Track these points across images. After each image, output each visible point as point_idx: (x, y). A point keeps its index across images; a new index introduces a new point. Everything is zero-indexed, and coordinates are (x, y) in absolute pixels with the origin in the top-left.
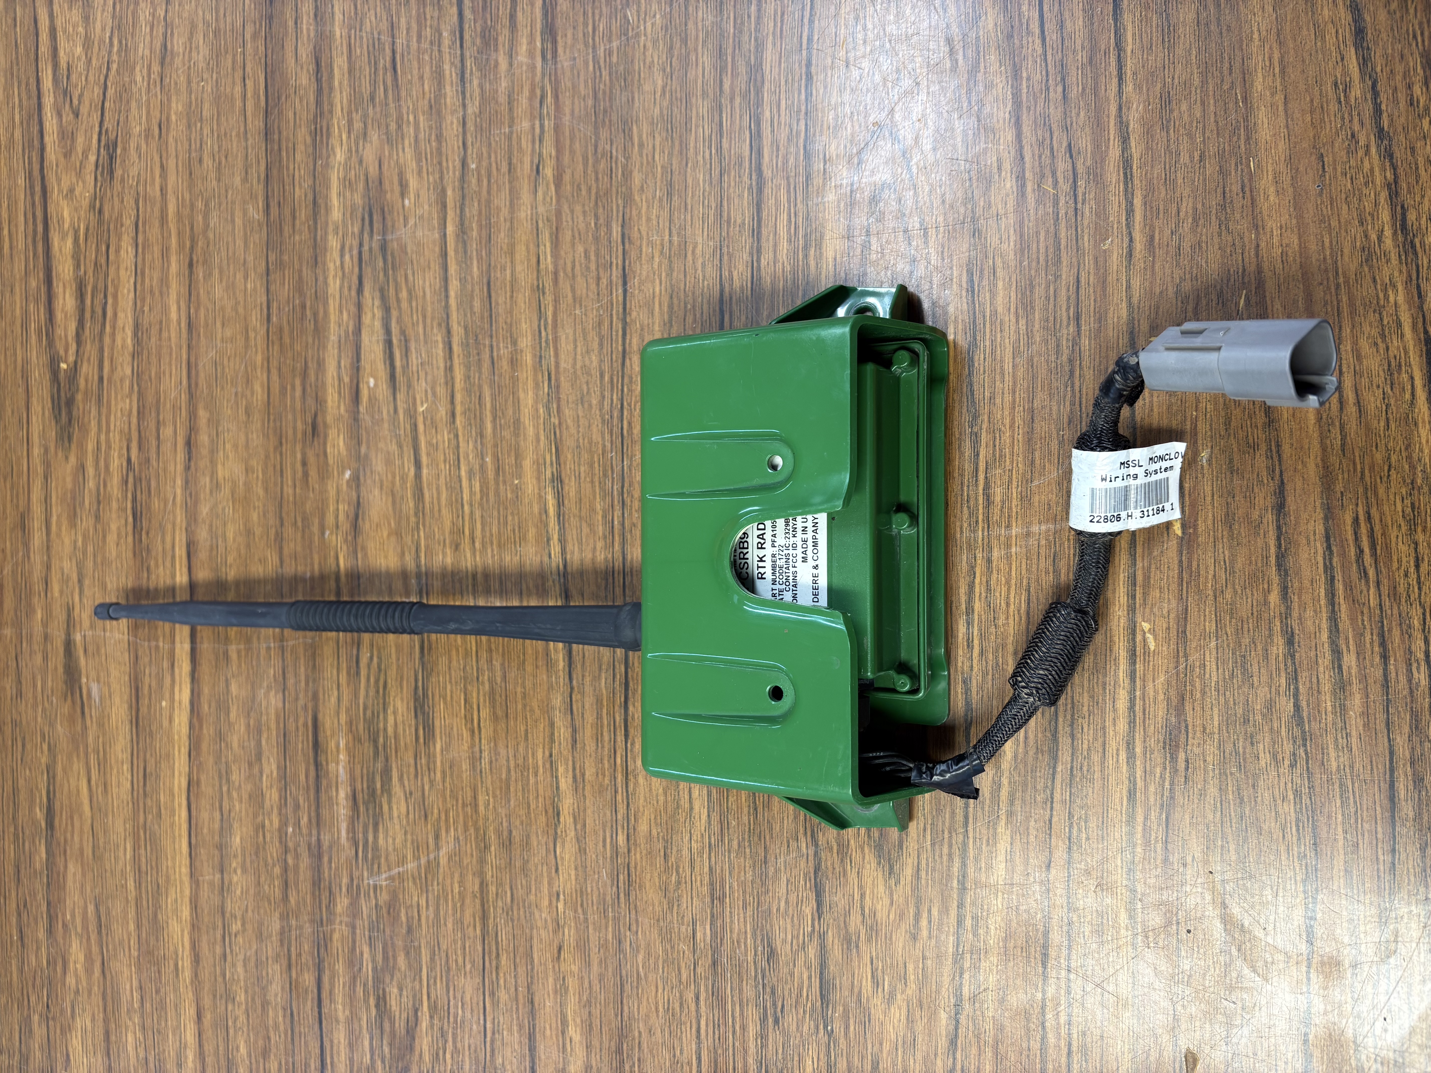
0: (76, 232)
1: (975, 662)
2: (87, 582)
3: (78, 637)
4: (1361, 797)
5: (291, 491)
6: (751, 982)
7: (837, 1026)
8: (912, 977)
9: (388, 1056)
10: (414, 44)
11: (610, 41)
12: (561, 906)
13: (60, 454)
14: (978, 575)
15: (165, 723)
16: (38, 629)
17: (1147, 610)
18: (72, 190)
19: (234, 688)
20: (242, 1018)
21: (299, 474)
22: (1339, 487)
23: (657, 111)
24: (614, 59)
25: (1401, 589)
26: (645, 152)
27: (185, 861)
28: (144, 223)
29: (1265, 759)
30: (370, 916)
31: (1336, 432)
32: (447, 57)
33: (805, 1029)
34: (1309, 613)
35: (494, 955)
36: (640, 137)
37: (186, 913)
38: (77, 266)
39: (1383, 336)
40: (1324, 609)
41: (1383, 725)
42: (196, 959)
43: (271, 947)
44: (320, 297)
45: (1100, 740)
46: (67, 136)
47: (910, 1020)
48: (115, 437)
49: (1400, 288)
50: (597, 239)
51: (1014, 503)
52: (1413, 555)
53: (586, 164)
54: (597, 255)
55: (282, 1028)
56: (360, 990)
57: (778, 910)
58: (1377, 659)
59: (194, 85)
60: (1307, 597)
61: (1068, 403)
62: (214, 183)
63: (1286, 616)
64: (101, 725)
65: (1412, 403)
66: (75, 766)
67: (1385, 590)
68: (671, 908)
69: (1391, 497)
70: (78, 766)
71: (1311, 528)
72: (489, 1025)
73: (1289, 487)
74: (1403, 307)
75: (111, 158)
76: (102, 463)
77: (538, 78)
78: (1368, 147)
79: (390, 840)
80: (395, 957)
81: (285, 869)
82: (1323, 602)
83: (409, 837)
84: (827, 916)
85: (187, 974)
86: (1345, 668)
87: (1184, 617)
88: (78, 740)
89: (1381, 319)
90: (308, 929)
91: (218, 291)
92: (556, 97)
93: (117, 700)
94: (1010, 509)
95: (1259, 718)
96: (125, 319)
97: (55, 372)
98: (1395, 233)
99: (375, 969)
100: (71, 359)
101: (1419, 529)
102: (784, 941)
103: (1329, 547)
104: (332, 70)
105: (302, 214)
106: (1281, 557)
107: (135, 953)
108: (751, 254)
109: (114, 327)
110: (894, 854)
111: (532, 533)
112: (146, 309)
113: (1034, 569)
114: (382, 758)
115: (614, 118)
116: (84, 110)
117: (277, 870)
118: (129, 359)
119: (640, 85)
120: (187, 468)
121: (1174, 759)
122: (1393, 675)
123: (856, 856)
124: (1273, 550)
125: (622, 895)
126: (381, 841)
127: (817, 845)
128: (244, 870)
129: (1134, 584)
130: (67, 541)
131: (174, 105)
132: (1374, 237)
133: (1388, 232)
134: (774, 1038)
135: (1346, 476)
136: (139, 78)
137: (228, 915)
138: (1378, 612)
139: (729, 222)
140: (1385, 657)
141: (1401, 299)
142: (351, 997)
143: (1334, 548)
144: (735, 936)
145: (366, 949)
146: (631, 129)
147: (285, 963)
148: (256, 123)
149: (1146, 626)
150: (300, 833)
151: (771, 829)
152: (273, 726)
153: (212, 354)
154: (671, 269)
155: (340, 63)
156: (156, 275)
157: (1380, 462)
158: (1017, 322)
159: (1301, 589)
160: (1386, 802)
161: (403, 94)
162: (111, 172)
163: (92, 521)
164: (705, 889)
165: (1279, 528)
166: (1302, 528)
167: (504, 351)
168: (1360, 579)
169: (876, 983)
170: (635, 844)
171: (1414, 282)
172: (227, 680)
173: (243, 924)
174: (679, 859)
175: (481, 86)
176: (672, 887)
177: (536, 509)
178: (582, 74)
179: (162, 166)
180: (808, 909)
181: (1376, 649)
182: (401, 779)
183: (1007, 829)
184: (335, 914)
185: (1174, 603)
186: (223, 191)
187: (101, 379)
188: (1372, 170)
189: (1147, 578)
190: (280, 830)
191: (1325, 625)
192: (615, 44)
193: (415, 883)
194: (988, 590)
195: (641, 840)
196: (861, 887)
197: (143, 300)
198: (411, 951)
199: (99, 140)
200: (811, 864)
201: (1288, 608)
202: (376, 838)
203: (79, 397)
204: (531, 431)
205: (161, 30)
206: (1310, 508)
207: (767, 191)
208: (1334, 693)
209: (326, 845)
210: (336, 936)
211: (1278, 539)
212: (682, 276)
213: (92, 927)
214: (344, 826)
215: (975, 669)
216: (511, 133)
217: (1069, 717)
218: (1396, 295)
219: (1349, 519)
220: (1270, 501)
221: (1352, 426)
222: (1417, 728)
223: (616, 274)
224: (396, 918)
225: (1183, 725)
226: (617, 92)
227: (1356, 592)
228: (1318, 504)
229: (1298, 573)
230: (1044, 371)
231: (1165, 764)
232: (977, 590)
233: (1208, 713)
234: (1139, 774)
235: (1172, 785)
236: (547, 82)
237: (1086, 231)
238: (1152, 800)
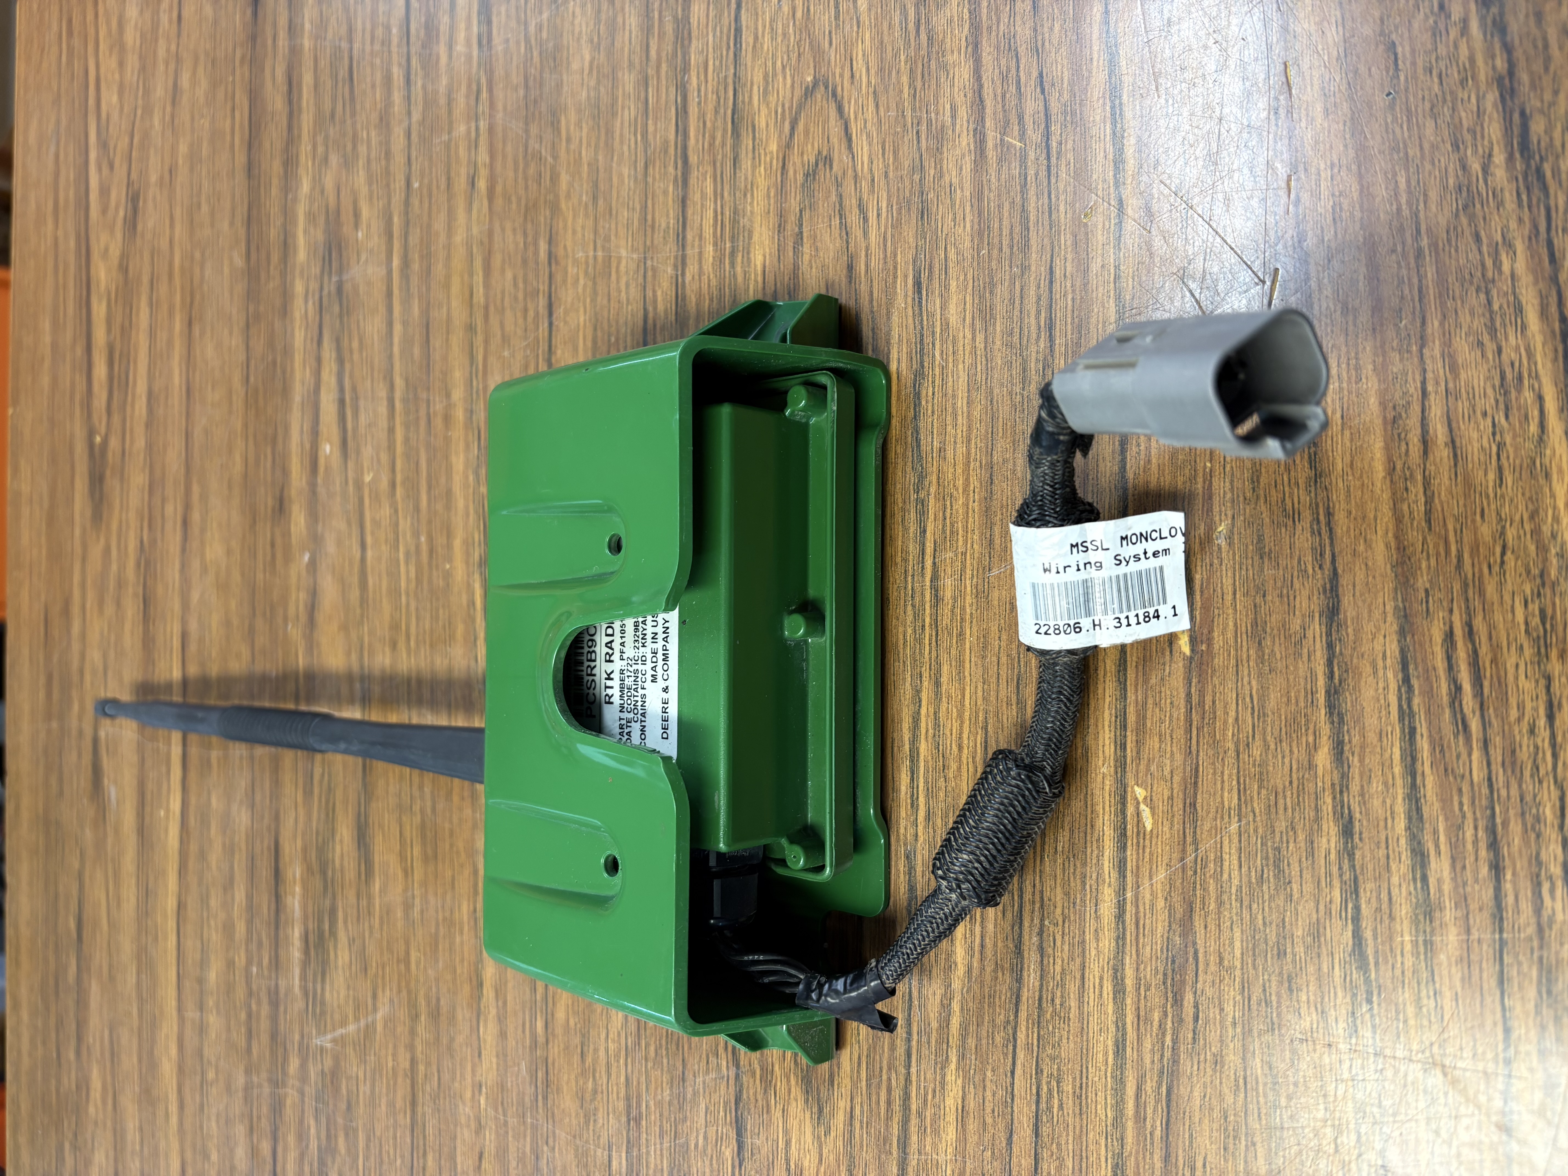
0: (109, 294)
1: (920, 828)
2: (110, 674)
5: (261, 576)
10: (368, 48)
11: (541, 13)
12: (482, 1102)
13: (94, 535)
14: (924, 703)
15: (163, 835)
16: (75, 723)
17: (1142, 767)
18: (107, 250)
19: (214, 801)
21: (269, 558)
22: (1422, 582)
23: (584, 94)
24: (545, 35)
25: (1524, 754)
26: (572, 147)
27: (176, 992)
28: (158, 278)
30: (316, 1084)
31: (1417, 491)
32: (395, 57)
34: (1376, 786)
35: (421, 1152)
36: (568, 129)
37: (174, 1051)
38: (109, 331)
39: (1492, 331)
40: (1399, 782)
42: (182, 1105)
43: (237, 1105)
44: (288, 351)
45: (1078, 961)
46: (105, 193)
48: (132, 516)
49: (1520, 248)
50: (525, 262)
51: (969, 600)
52: (1543, 697)
53: (516, 170)
54: (525, 282)
56: (307, 1169)
57: (696, 1146)
58: (1484, 870)
59: (196, 124)
60: (1372, 761)
62: (209, 229)
63: (1341, 787)
64: (116, 832)
65: (1541, 440)
66: (98, 876)
67: (1497, 755)
68: (587, 1123)
69: (1507, 598)
70: (100, 877)
71: (1378, 648)
73: (1345, 581)
74: (1525, 280)
75: (134, 211)
76: (122, 544)
77: (474, 70)
78: (1465, 21)
79: (335, 995)
80: (336, 1137)
81: (249, 1016)
82: (1397, 770)
83: (351, 993)
84: (748, 1165)
85: (174, 1120)
86: (1432, 881)
87: (1193, 781)
88: (100, 848)
89: (1489, 302)
90: (267, 1089)
91: (210, 351)
92: (490, 90)
93: (130, 805)
94: (963, 609)
95: (1300, 949)
96: (142, 386)
97: (91, 445)
98: (1510, 157)
99: (320, 1148)
100: (103, 431)
103: (1406, 680)
104: (301, 88)
105: (275, 258)
106: (1333, 693)
107: (137, 1089)
108: (675, 267)
109: (134, 396)
110: (824, 1092)
112: (157, 374)
113: (993, 699)
114: (329, 895)
115: (544, 109)
116: (117, 162)
117: (243, 1016)
118: (144, 429)
119: (568, 63)
120: (183, 550)
121: (1178, 1002)
122: (1510, 899)
123: (781, 1088)
124: (1321, 682)
125: (540, 1097)
126: (327, 994)
127: (738, 1066)
128: (218, 1012)
129: (1124, 727)
130: (97, 629)
131: (181, 148)
132: (1476, 166)
133: (1499, 156)
135: (1433, 562)
136: (156, 122)
137: (205, 1060)
138: (1485, 791)
139: (653, 227)
140: (1497, 868)
141: (1521, 265)
143: (1415, 682)
145: (312, 1122)
146: (559, 122)
147: (248, 1125)
148: (241, 158)
149: (1140, 793)
150: (262, 975)
152: (243, 847)
153: (204, 421)
154: (595, 293)
155: (308, 79)
156: (165, 336)
157: (1488, 539)
158: (974, 338)
159: (1363, 747)
161: (358, 107)
162: (135, 227)
163: (114, 608)
164: (621, 1105)
165: (1330, 646)
166: (1365, 648)
167: (438, 407)
168: (1456, 736)
170: (554, 1035)
172: (209, 791)
173: (217, 1074)
174: (595, 1060)
175: (424, 87)
176: (588, 1097)
177: (464, 602)
178: (514, 58)
179: (171, 217)
180: (729, 1152)
181: (1483, 853)
182: (345, 922)
183: (958, 1076)
184: (288, 1076)
185: (1179, 760)
186: (215, 238)
187: (124, 452)
188: (1472, 59)
189: (1142, 718)
190: (246, 969)
191: (1400, 808)
192: (545, 16)
193: (355, 1050)
194: (937, 725)
195: (559, 1031)
196: (786, 1132)
197: (155, 364)
198: (350, 1132)
199: (127, 192)
200: (732, 1089)
201: (1345, 777)
202: (323, 989)
203: (108, 473)
204: (461, 503)
205: (174, 66)
206: (1377, 614)
207: (693, 181)
208: (1415, 921)
209: (282, 991)
210: (289, 1102)
211: (1330, 663)
212: (605, 302)
214: (297, 971)
215: (921, 839)
216: (450, 140)
217: (1036, 921)
218: (1514, 260)
219: (1437, 634)
220: (1317, 603)
221: (1443, 481)
222: (1549, 992)
223: (542, 303)
224: (337, 1090)
225: (1191, 951)
226: (546, 75)
227: (1450, 756)
228: (1389, 608)
229: (1359, 720)
230: (1007, 409)
231: (1165, 1006)
232: (923, 725)
233: (1226, 934)
234: (1130, 1018)
235: (1175, 1041)
236: (482, 73)
237: (1062, 197)
238: (1148, 1061)
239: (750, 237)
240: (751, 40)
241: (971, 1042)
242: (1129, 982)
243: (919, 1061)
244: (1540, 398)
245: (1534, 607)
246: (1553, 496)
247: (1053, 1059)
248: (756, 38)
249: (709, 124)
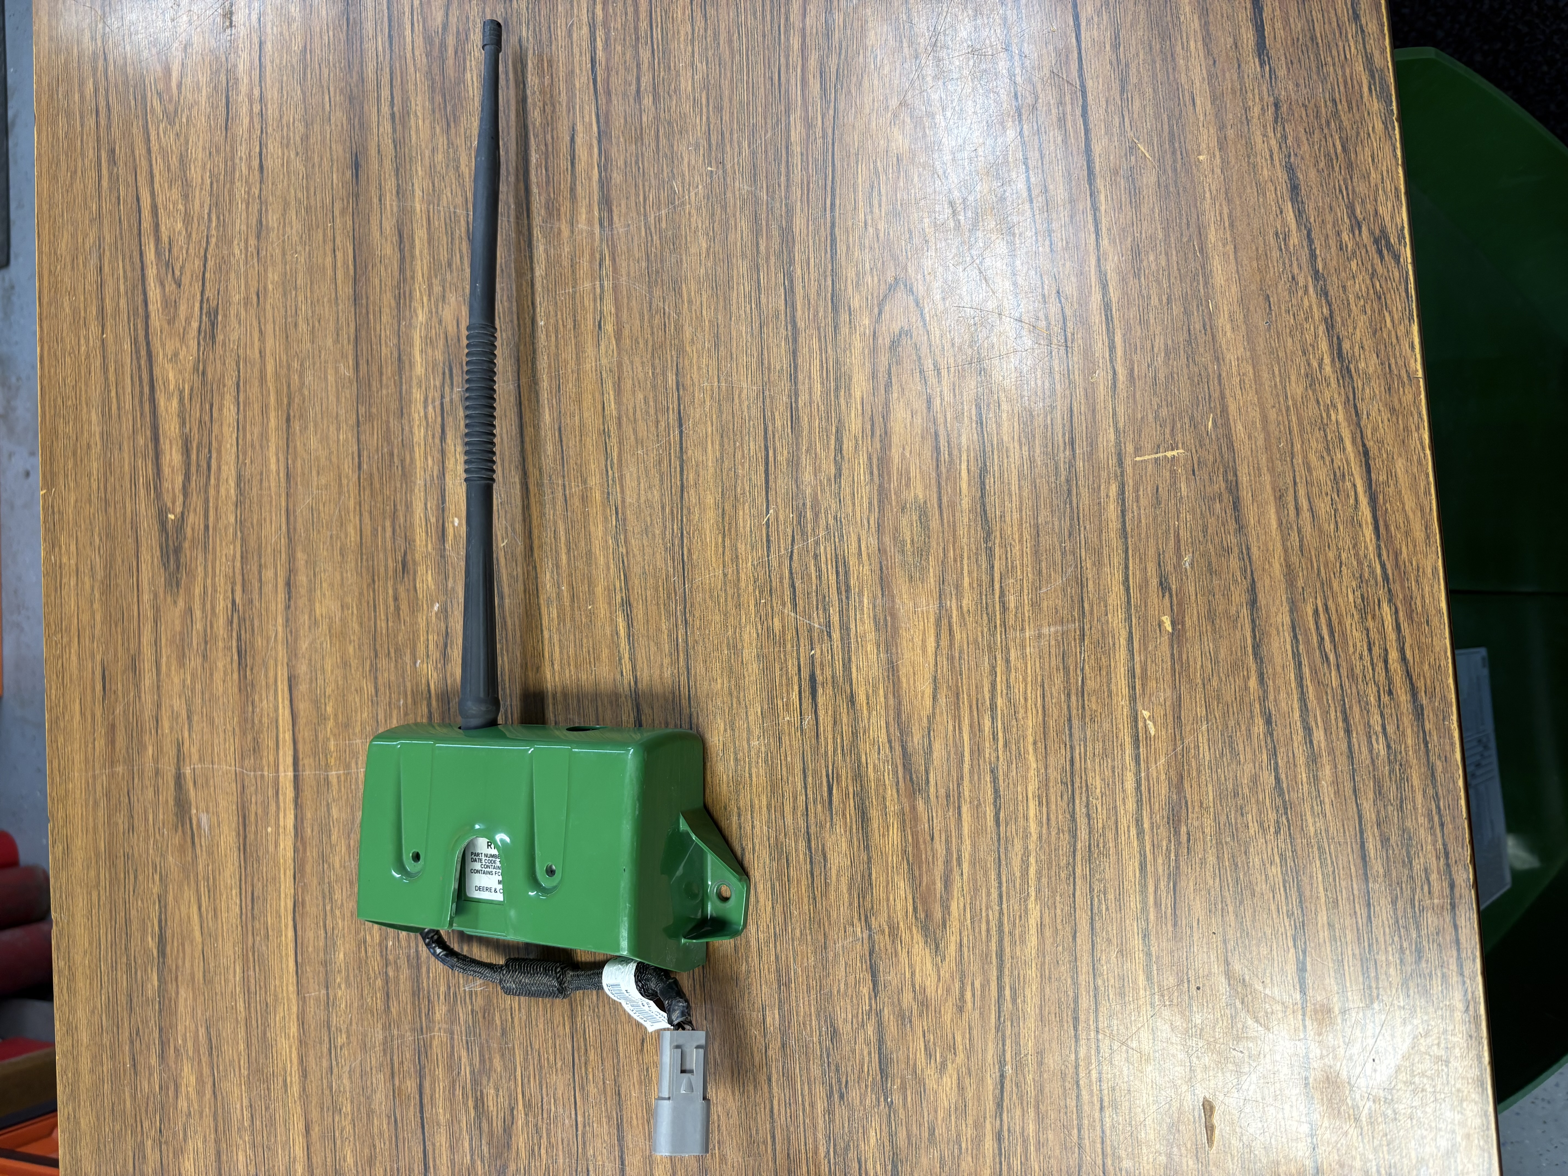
0: (181, 392)
1: (1000, 752)
2: (195, 718)
3: (188, 771)
4: (1337, 857)
5: (384, 625)
6: (818, 1061)
7: (897, 1098)
8: (961, 1047)
9: (487, 1155)
11: (659, 210)
13: (169, 599)
14: (999, 674)
15: (271, 848)
16: (149, 765)
17: (1146, 699)
18: (176, 355)
19: (335, 812)
20: (349, 1128)
21: (392, 609)
22: (1300, 583)
23: (703, 271)
24: (664, 225)
25: (1358, 671)
26: (694, 308)
27: (292, 979)
28: (245, 383)
29: (1253, 828)
30: (466, 1022)
31: (1294, 535)
33: (868, 1102)
34: (1283, 695)
35: (583, 1051)
36: (689, 294)
37: (293, 1030)
38: (183, 424)
39: (1328, 450)
40: (1295, 691)
41: (1351, 792)
42: (304, 1074)
43: (375, 1058)
44: (407, 445)
45: (1113, 819)
46: (170, 305)
47: (961, 1088)
48: (220, 581)
49: (1340, 407)
50: (654, 387)
51: (1026, 608)
52: (1366, 640)
53: (642, 319)
54: (655, 401)
55: (386, 1135)
56: (459, 1092)
57: (839, 991)
58: (1342, 733)
59: (288, 258)
60: (1280, 682)
61: (1067, 519)
62: (309, 344)
63: (1264, 699)
64: (210, 853)
65: (1356, 507)
66: (186, 895)
67: (1344, 673)
68: (742, 996)
69: (1344, 589)
70: (189, 894)
71: (1279, 620)
72: (580, 1119)
73: (1259, 585)
74: (1344, 424)
75: (213, 324)
76: (208, 606)
77: (597, 243)
78: (1306, 287)
80: (491, 1059)
81: (387, 982)
82: (1293, 685)
84: (882, 994)
85: (295, 1089)
86: (1315, 742)
87: (1178, 704)
88: (188, 870)
89: (1326, 436)
90: (409, 1037)
91: (313, 443)
92: (614, 260)
93: (225, 828)
94: (1023, 614)
95: (1246, 791)
96: (229, 471)
97: (163, 523)
98: (1333, 361)
99: (473, 1072)
100: (178, 510)
101: (1369, 617)
102: (845, 1020)
103: (1295, 636)
104: (413, 241)
105: (388, 371)
106: (1256, 647)
107: (245, 1072)
108: (790, 396)
109: (218, 479)
110: (939, 934)
111: (605, 654)
112: (248, 461)
113: (1047, 666)
115: (665, 278)
116: (186, 280)
117: (379, 982)
118: (232, 507)
119: (687, 248)
120: (288, 607)
121: (1177, 833)
122: (1356, 747)
123: (905, 936)
124: (1249, 641)
127: (870, 929)
128: (348, 985)
129: (1134, 677)
130: (176, 680)
131: (270, 275)
132: (1315, 364)
133: (1327, 360)
134: (840, 1112)
135: (1305, 573)
136: (237, 251)
137: (333, 1029)
138: (1339, 691)
139: (769, 368)
140: (1348, 731)
141: (1341, 417)
142: (451, 1098)
143: (1299, 637)
144: (801, 1019)
145: (464, 1054)
146: (680, 288)
147: (388, 1072)
148: (345, 290)
149: (1146, 714)
150: (400, 946)
151: (829, 917)
153: (308, 500)
154: (721, 411)
155: (420, 234)
156: (256, 431)
157: (1332, 559)
158: (1021, 448)
159: (1274, 675)
160: (1359, 861)
162: (213, 337)
163: (199, 661)
164: (773, 976)
165: (1253, 621)
166: (1273, 620)
167: (575, 489)
168: (1323, 664)
169: (929, 1055)
171: (1352, 402)
172: (328, 805)
173: (348, 1038)
174: (747, 950)
175: (546, 251)
176: (742, 976)
177: (608, 631)
178: (636, 239)
179: (261, 331)
180: (866, 990)
181: (1340, 724)
183: (1036, 904)
184: (434, 1022)
185: (1169, 693)
186: (316, 352)
187: (207, 527)
188: (1310, 307)
189: (1144, 670)
190: (380, 944)
191: (1296, 705)
192: (663, 212)
194: (1008, 687)
196: (911, 966)
197: (245, 454)
198: (506, 1052)
199: (201, 308)
200: (866, 947)
201: (1265, 692)
203: (186, 545)
204: (602, 561)
205: (256, 207)
206: (1278, 602)
207: (801, 340)
208: (1308, 765)
210: (435, 1043)
211: (1253, 631)
212: (730, 417)
213: (204, 1050)
215: (1001, 759)
216: (575, 292)
217: (1084, 799)
218: (1337, 414)
219: (1310, 611)
220: (1245, 598)
221: (1308, 529)
222: (1380, 793)
223: (673, 417)
224: (491, 1022)
225: (1183, 802)
226: (667, 253)
227: (1320, 675)
228: (1284, 598)
229: (1271, 660)
230: (1046, 491)
231: (1169, 837)
232: (999, 687)
233: (1204, 789)
234: (1148, 847)
235: (1177, 856)
236: (605, 246)
237: (1076, 366)
238: (1160, 870)
239: (850, 378)
240: (844, 249)
241: (1044, 880)
242: (1146, 826)
243: (1008, 901)
244: (1355, 486)
245: (1358, 594)
246: (1364, 536)
247: (1100, 881)
248: (848, 247)
249: (812, 302)
